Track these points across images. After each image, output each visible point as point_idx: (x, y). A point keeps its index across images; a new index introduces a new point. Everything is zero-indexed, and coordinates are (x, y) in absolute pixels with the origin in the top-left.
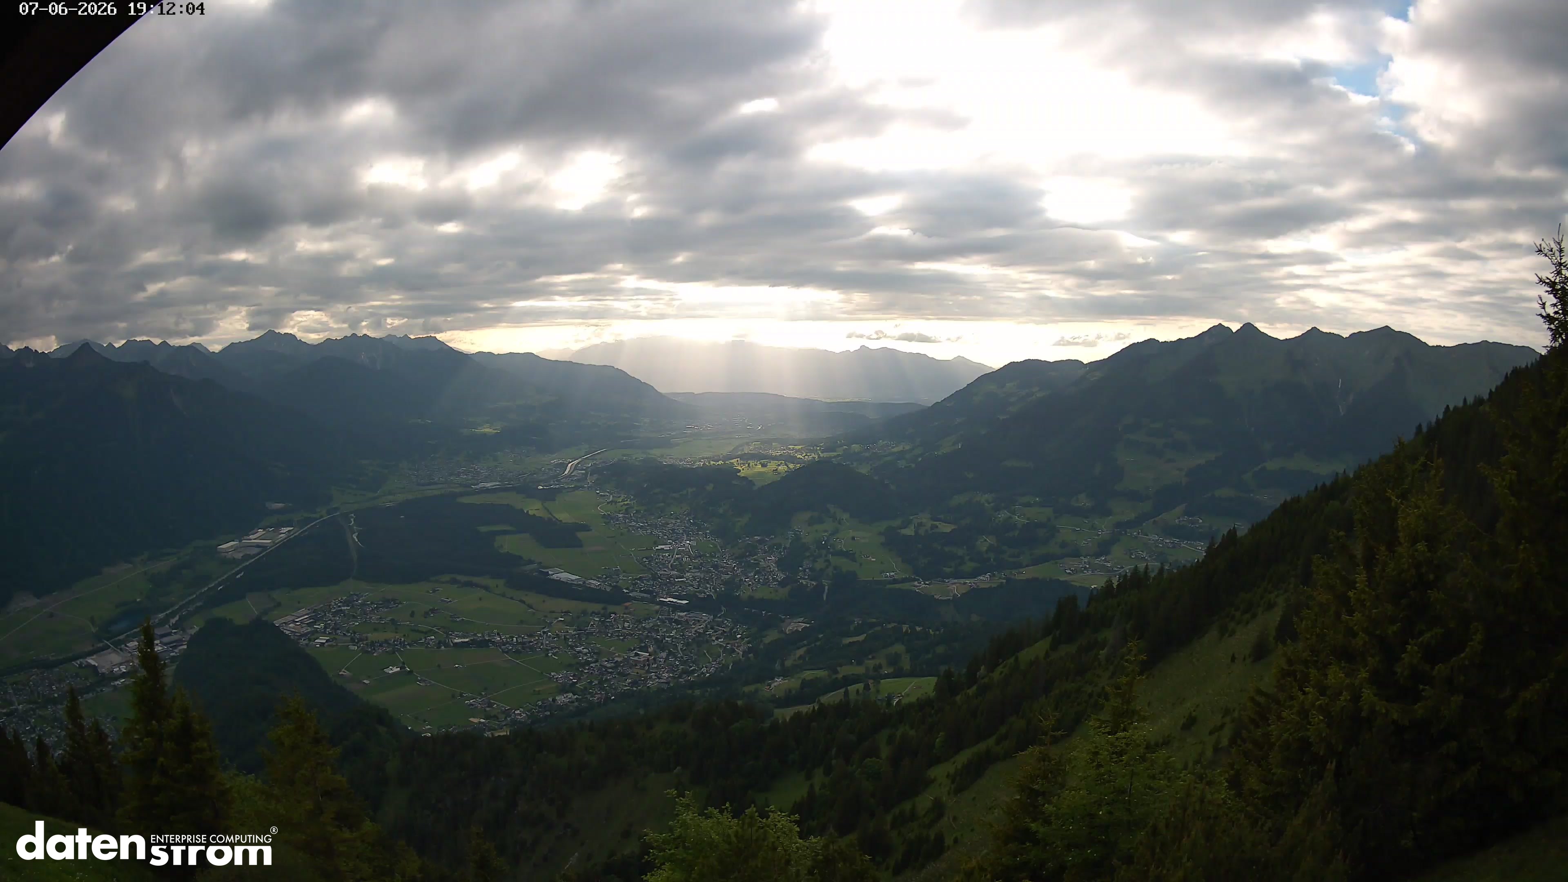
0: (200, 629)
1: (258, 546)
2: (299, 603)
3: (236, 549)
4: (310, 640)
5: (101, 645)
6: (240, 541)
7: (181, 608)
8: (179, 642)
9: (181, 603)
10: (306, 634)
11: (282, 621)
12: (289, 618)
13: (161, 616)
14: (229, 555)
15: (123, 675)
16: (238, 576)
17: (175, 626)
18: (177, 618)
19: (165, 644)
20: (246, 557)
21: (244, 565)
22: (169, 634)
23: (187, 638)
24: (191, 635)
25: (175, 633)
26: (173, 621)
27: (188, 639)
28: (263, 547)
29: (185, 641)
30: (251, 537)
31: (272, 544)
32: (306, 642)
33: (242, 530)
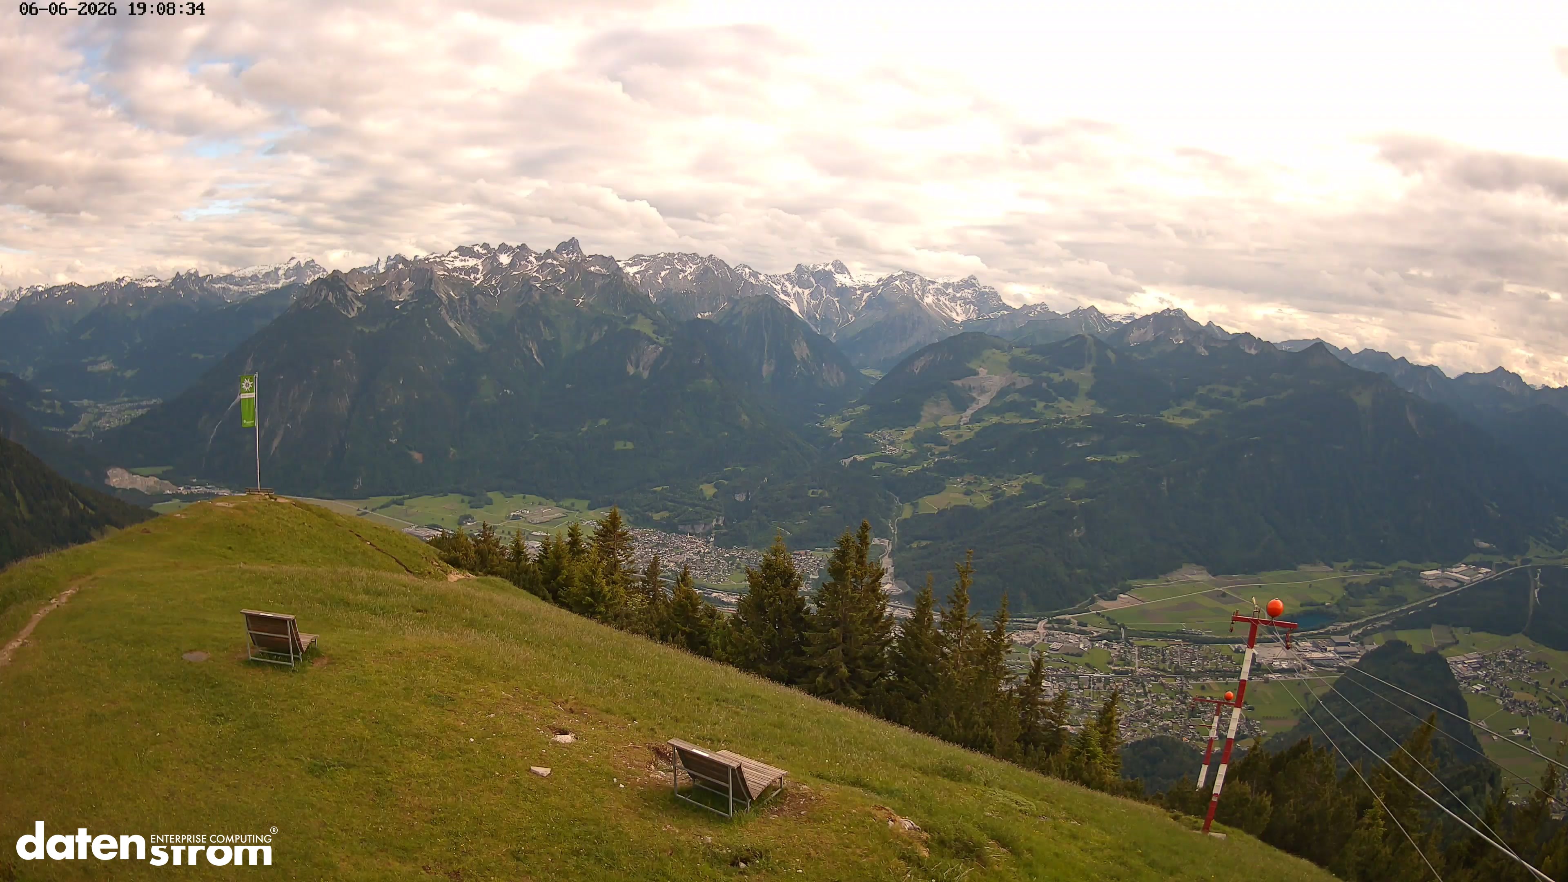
0: (1379, 647)
1: (1456, 580)
2: (1474, 645)
3: (1437, 578)
4: (1469, 684)
5: (1270, 636)
6: (1443, 572)
7: (1368, 622)
8: (1354, 654)
9: (1370, 618)
10: (1468, 678)
11: (1454, 659)
12: (1461, 658)
13: (1346, 625)
14: (1429, 583)
15: (1282, 671)
16: (1431, 606)
17: (1356, 638)
18: (1360, 631)
19: (1339, 653)
20: (1445, 589)
21: (1439, 596)
22: (1347, 644)
23: (1363, 652)
24: (1367, 651)
25: (1353, 645)
26: (1355, 633)
27: (1362, 654)
28: (1461, 583)
29: (1359, 655)
30: (1454, 570)
31: (1469, 582)
32: (1466, 685)
33: (1447, 562)
